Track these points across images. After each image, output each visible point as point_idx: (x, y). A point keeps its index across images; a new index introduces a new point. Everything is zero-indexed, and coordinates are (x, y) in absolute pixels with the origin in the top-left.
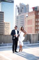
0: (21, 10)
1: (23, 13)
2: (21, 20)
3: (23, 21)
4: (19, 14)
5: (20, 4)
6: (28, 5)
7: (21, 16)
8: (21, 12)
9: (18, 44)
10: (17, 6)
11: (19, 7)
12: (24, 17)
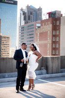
0: (29, 17)
1: (31, 22)
2: (29, 32)
3: (32, 34)
4: (25, 23)
5: (28, 7)
6: (40, 9)
7: (28, 26)
8: (29, 19)
9: (27, 77)
10: (22, 10)
11: (26, 11)
12: (33, 28)
